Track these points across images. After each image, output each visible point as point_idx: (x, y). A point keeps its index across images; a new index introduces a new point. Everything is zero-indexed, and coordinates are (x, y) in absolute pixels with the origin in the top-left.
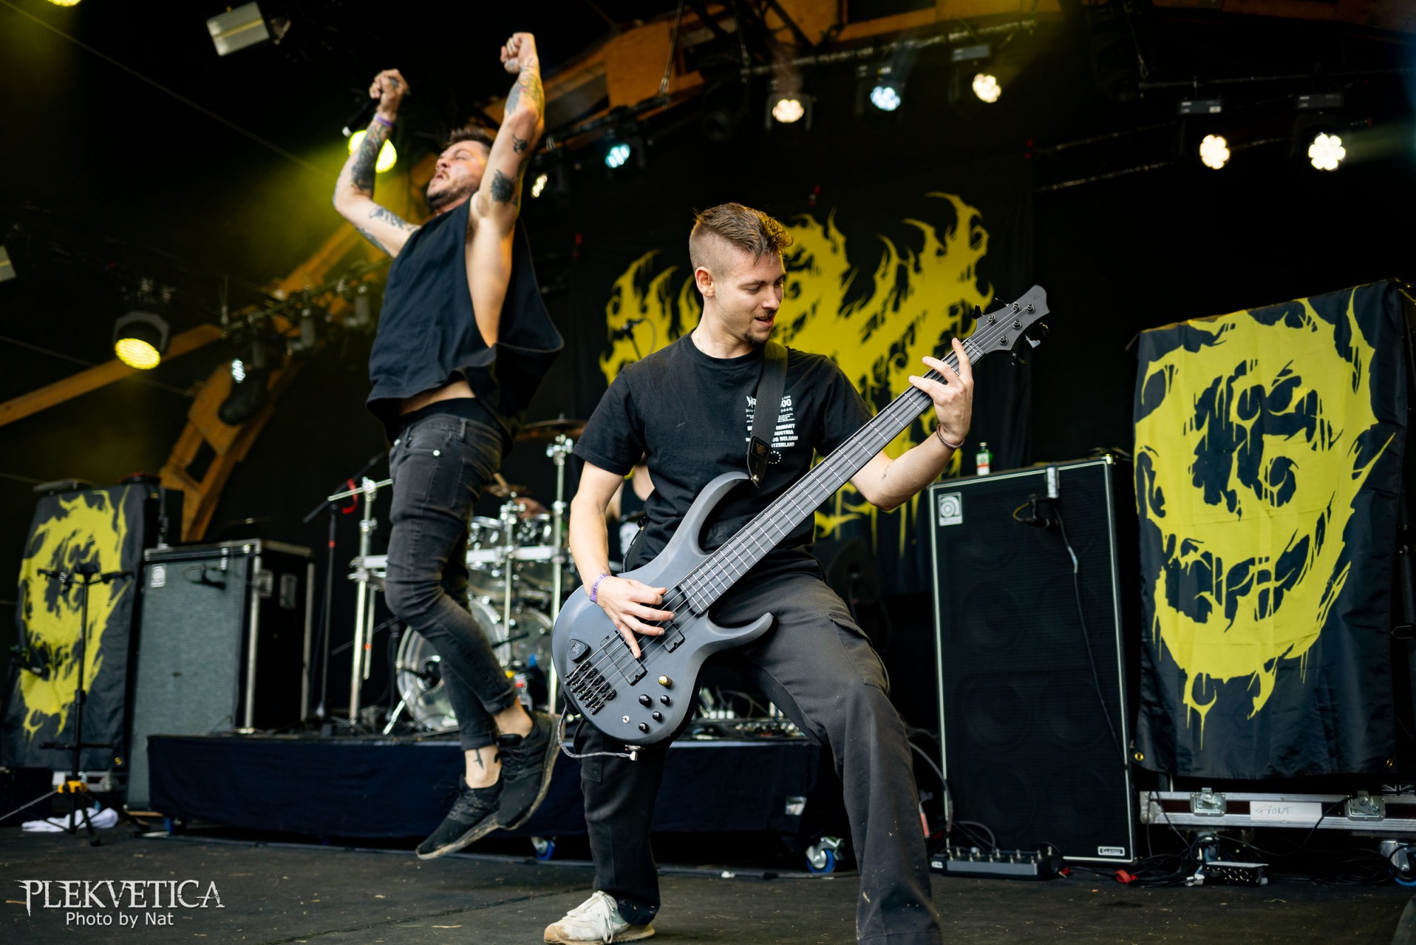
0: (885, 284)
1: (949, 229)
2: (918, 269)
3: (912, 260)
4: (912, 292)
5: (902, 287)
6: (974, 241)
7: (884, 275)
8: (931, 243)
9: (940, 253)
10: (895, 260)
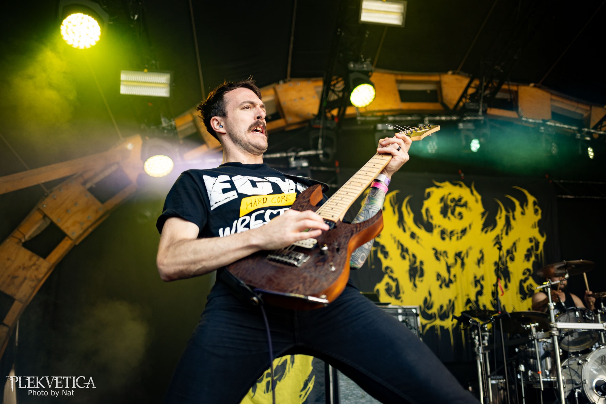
0: (501, 222)
1: (525, 204)
2: (514, 219)
3: (511, 214)
4: (513, 228)
5: (508, 224)
6: (536, 211)
7: (500, 218)
8: (518, 209)
9: (523, 213)
10: (504, 213)
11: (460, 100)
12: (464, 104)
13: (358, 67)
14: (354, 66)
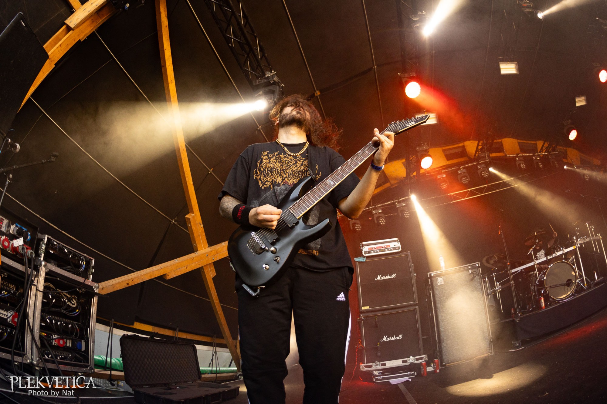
11: (476, 153)
12: (478, 155)
13: (421, 148)
14: (419, 149)
